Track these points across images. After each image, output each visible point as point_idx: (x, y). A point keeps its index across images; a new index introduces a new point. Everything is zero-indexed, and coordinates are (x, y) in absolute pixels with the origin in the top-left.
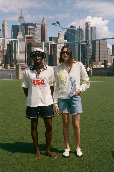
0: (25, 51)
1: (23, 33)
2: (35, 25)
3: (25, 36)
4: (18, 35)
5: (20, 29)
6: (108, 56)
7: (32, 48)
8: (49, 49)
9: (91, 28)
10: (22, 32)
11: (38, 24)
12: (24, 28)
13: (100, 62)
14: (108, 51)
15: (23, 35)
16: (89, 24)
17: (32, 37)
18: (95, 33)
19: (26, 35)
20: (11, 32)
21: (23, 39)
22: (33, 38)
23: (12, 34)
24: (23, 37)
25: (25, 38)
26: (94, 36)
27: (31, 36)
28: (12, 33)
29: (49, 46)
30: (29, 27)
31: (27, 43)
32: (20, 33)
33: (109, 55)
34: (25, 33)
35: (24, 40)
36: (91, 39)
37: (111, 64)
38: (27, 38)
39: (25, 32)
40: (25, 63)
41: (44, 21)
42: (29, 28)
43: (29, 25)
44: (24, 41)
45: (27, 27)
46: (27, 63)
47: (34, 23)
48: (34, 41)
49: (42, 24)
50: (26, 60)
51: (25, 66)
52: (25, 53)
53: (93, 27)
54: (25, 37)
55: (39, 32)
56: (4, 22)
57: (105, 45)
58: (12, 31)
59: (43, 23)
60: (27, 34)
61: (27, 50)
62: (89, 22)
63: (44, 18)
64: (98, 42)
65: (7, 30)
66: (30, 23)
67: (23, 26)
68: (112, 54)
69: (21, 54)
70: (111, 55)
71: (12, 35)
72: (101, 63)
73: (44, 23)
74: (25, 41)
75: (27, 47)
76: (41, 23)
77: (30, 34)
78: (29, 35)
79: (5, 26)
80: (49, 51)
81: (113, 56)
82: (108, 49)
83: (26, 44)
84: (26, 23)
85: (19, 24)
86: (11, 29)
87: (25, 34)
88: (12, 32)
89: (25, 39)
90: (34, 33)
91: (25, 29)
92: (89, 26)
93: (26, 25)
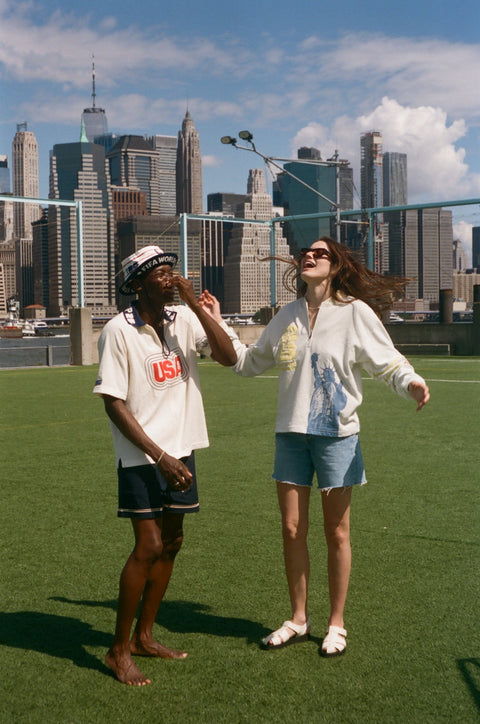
0: (106, 249)
1: (98, 176)
2: (150, 144)
3: (107, 188)
4: (80, 187)
5: (87, 159)
6: (455, 275)
7: (136, 237)
8: (208, 242)
9: (386, 157)
10: (96, 173)
11: (162, 139)
12: (107, 156)
13: (421, 296)
14: (455, 252)
15: (102, 185)
16: (376, 140)
17: (139, 194)
18: (402, 180)
19: (114, 186)
20: (51, 172)
21: (101, 201)
22: (141, 196)
23: (56, 179)
24: (100, 192)
25: (110, 198)
26: (397, 191)
27: (134, 188)
28: (56, 175)
29: (207, 231)
30: (126, 152)
31: (115, 219)
32: (87, 176)
33: (458, 269)
34: (109, 177)
35: (103, 207)
36: (386, 202)
37: (468, 307)
38: (118, 196)
39: (107, 173)
40: (105, 301)
41: (191, 128)
42: (126, 157)
43: (125, 144)
44: (105, 210)
45: (114, 150)
46: (114, 300)
48: (146, 212)
49: (180, 141)
50: (110, 289)
51: (108, 310)
52: (106, 259)
53: (393, 154)
54: (110, 194)
55: (167, 172)
56: (22, 130)
57: (445, 226)
58: (54, 167)
59: (185, 137)
60: (116, 180)
61: (116, 247)
62: (378, 134)
63: (187, 115)
64: (412, 217)
65: (32, 162)
66: (130, 136)
67: (102, 149)
68: (470, 267)
69: (91, 262)
70: (468, 272)
71: (56, 183)
72: (427, 302)
73: (187, 134)
74: (109, 210)
75: (115, 235)
76: (176, 137)
77: (127, 182)
78: (125, 184)
79: (25, 146)
80: (208, 250)
81: (474, 275)
82: (455, 243)
83: (112, 220)
84: (114, 136)
85: (84, 139)
86: (51, 160)
87: (109, 181)
88: (55, 171)
89: (110, 203)
90: (146, 178)
91: (107, 160)
92: (376, 152)
93: (114, 144)
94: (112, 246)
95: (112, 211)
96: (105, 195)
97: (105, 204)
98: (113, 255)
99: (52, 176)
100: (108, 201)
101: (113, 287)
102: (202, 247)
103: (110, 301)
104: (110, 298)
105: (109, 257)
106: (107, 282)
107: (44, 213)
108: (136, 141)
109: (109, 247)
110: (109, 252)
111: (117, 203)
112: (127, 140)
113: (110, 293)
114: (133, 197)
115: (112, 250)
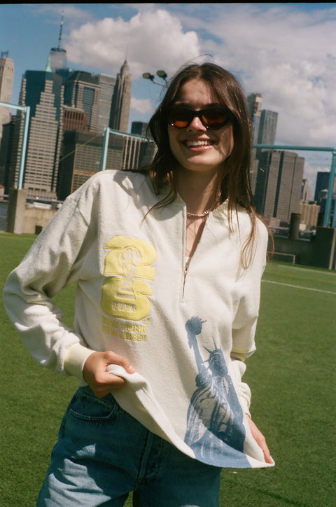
0: (54, 151)
1: (55, 97)
2: (96, 80)
3: (60, 106)
4: (41, 103)
5: (49, 84)
6: (301, 204)
7: (77, 145)
8: (128, 156)
9: (263, 113)
10: (54, 95)
11: (104, 77)
12: (63, 84)
13: (275, 216)
14: (303, 187)
15: (57, 104)
16: (258, 100)
17: (83, 114)
18: (272, 130)
19: (66, 106)
20: (22, 89)
21: (54, 115)
22: (84, 116)
23: (24, 95)
24: (55, 109)
25: (62, 114)
26: (268, 138)
27: (79, 108)
28: (25, 92)
29: (129, 148)
30: (78, 83)
31: (63, 130)
32: (47, 96)
33: (303, 200)
34: (63, 99)
35: (56, 120)
37: (307, 228)
38: (67, 114)
39: (62, 96)
40: (49, 189)
41: (126, 73)
42: (77, 86)
43: (78, 77)
44: (57, 122)
45: (70, 80)
46: (55, 189)
47: (94, 73)
48: (86, 128)
49: (117, 81)
50: (53, 180)
51: (50, 195)
52: (53, 158)
53: (268, 111)
54: (62, 111)
55: (106, 101)
56: (4, 57)
58: (24, 86)
59: (121, 78)
60: (67, 102)
61: (61, 150)
62: (260, 95)
63: (125, 62)
64: (276, 157)
65: (9, 81)
66: (82, 72)
67: (60, 78)
68: (312, 200)
69: (42, 158)
70: (311, 203)
71: (24, 98)
72: (279, 221)
73: (123, 76)
74: (59, 123)
75: (62, 142)
76: (115, 77)
77: (76, 104)
78: (73, 106)
79: (5, 69)
80: (127, 162)
81: (314, 205)
82: (304, 181)
83: (61, 131)
84: (70, 70)
85: (49, 70)
86: (23, 81)
87: (62, 102)
88: (24, 89)
89: (61, 118)
90: (89, 104)
91: (63, 87)
92: (256, 108)
93: (70, 76)
94: (59, 149)
95: (62, 124)
96: (58, 112)
97: (58, 118)
98: (58, 156)
99: (21, 93)
100: (60, 116)
101: (56, 179)
102: (124, 159)
103: (52, 189)
104: (52, 186)
105: (55, 157)
106: (51, 174)
107: (12, 119)
108: (85, 76)
109: (56, 149)
110: (56, 153)
111: (66, 119)
112: (79, 74)
113: (53, 183)
114: (78, 116)
115: (59, 152)
